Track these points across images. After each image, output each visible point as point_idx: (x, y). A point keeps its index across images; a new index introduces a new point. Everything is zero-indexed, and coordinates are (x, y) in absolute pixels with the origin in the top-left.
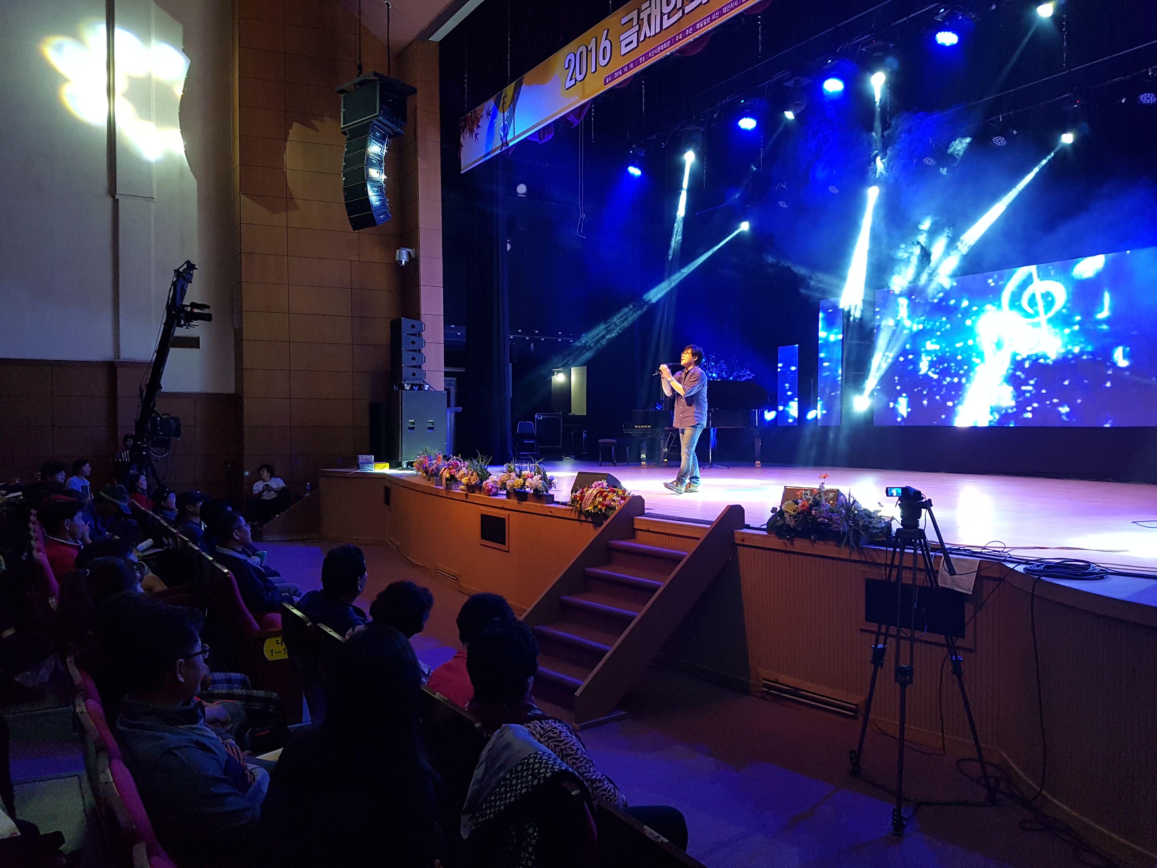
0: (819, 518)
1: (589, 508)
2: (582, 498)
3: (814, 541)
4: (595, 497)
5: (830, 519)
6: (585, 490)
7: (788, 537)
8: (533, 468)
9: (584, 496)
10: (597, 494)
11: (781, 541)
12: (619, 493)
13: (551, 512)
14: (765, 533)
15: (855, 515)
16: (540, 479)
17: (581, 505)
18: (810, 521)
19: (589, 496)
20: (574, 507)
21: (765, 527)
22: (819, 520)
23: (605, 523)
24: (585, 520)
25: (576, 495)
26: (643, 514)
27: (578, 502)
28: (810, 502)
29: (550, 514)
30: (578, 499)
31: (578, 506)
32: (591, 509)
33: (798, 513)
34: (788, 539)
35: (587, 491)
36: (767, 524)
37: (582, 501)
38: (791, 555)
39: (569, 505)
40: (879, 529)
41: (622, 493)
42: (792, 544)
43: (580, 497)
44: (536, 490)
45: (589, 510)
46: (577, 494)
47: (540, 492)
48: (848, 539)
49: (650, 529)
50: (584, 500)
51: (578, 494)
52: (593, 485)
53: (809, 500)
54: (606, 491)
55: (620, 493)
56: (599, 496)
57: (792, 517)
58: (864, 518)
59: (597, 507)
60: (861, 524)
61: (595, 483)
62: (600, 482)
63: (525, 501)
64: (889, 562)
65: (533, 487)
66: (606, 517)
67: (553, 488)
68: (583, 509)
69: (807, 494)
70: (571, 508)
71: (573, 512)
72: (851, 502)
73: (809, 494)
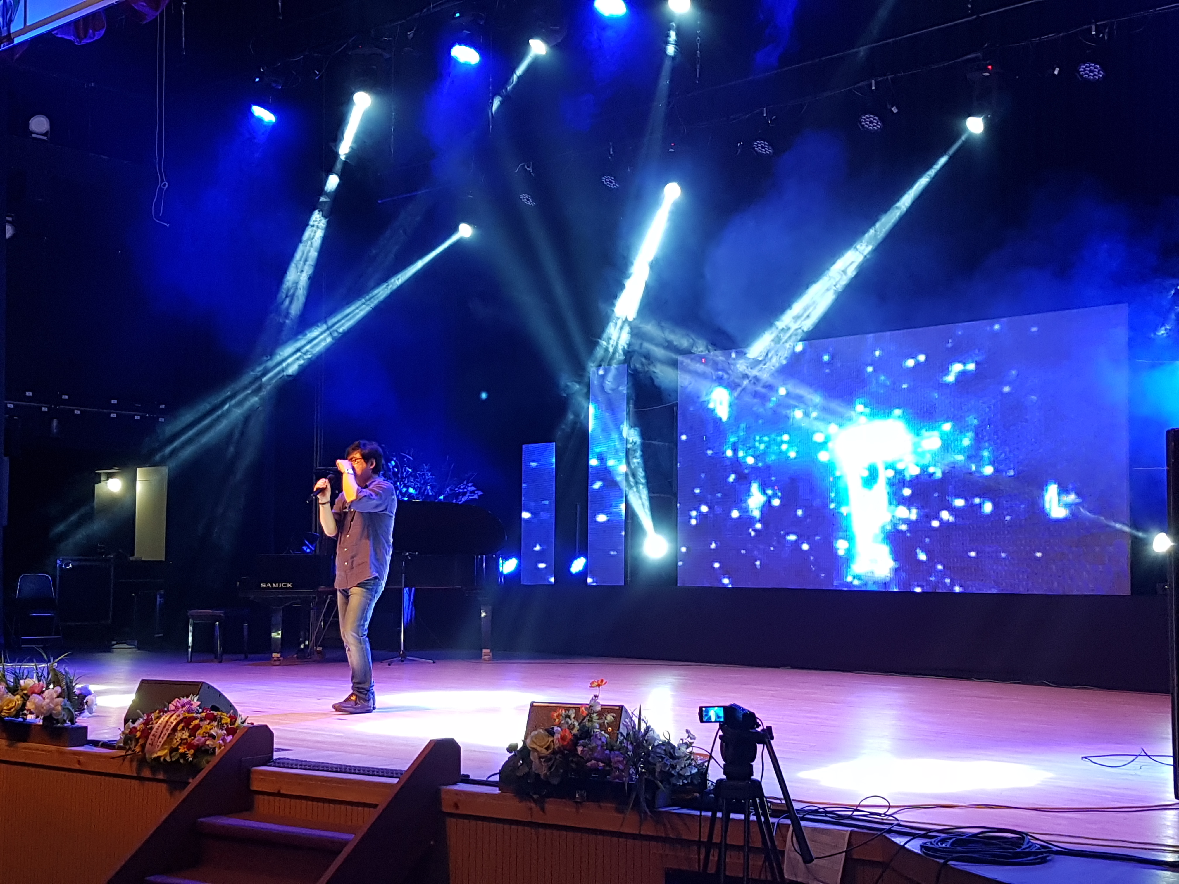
0: (588, 761)
1: (160, 754)
2: (146, 731)
3: (580, 803)
4: (175, 729)
5: (608, 762)
6: (153, 716)
7: (535, 797)
8: (45, 673)
9: (151, 728)
10: (178, 724)
11: (523, 804)
12: (223, 721)
13: (79, 763)
14: (496, 791)
15: (648, 754)
16: (58, 697)
17: (143, 747)
18: (573, 766)
19: (161, 729)
20: (130, 752)
21: (496, 778)
22: (589, 764)
23: (193, 782)
24: (150, 776)
25: (135, 728)
26: (269, 760)
27: (137, 740)
28: (575, 731)
29: (77, 767)
30: (138, 734)
31: (138, 749)
32: (165, 755)
33: (554, 753)
34: (535, 801)
35: (159, 718)
36: (500, 773)
37: (147, 738)
38: (540, 830)
39: (120, 748)
40: (686, 778)
41: (229, 720)
42: (543, 810)
43: (143, 731)
44: (49, 718)
45: (159, 757)
46: (136, 725)
47: (58, 721)
48: (637, 798)
49: (282, 792)
50: (151, 737)
51: (138, 724)
52: (171, 707)
53: (571, 727)
54: (196, 718)
55: (226, 720)
56: (183, 729)
57: (543, 760)
58: (663, 758)
59: (177, 749)
60: (658, 770)
61: (174, 703)
62: (185, 700)
63: (25, 741)
64: (705, 839)
65: (42, 714)
66: (194, 769)
67: (86, 713)
68: (147, 756)
69: (569, 717)
70: (123, 753)
71: (127, 763)
72: (642, 730)
73: (573, 716)
